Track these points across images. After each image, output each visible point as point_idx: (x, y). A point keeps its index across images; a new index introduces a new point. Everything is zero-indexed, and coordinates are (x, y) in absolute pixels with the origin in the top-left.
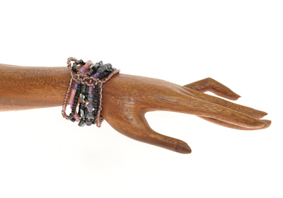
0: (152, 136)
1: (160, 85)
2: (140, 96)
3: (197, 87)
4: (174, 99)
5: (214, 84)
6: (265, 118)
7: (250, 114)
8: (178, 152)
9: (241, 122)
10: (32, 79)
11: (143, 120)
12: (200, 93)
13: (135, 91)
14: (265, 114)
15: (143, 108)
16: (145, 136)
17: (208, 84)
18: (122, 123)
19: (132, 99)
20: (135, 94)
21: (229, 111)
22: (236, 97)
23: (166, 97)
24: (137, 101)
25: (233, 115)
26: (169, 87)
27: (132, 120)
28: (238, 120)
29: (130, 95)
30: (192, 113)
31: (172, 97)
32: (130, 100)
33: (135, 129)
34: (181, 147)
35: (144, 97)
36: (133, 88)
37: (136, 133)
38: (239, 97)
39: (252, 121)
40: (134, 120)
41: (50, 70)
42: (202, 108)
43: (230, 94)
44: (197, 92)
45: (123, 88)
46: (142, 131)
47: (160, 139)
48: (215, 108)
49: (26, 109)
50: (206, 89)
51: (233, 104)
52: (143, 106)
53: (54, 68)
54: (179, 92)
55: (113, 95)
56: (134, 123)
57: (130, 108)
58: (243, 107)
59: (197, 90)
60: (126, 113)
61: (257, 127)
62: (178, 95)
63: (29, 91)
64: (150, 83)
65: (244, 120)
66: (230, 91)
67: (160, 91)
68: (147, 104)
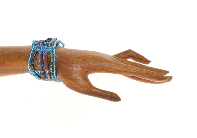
0: (94, 90)
1: (98, 55)
2: (84, 63)
3: (122, 56)
4: (107, 65)
5: (133, 53)
6: (168, 75)
7: (158, 72)
8: (111, 100)
9: (153, 78)
10: (8, 55)
11: (87, 80)
12: (124, 60)
13: (81, 60)
14: (168, 72)
15: (86, 72)
16: (89, 91)
17: (129, 54)
18: (72, 83)
19: (79, 66)
20: (81, 62)
21: (145, 71)
22: (148, 62)
23: (102, 64)
24: (82, 67)
25: (147, 74)
26: (104, 56)
27: (79, 80)
28: (151, 77)
29: (78, 63)
30: (120, 74)
31: (106, 63)
32: (77, 67)
33: (82, 86)
34: (114, 97)
35: (87, 64)
36: (79, 58)
37: (82, 89)
38: (150, 61)
39: (160, 77)
40: (81, 80)
41: (21, 48)
42: (127, 70)
43: (144, 60)
44: (122, 59)
45: (72, 58)
46: (86, 87)
47: (99, 92)
48: (135, 69)
49: (4, 76)
50: (128, 57)
51: (147, 67)
52: (86, 70)
53: (24, 47)
54: (110, 60)
55: (66, 64)
56: (81, 82)
57: (78, 72)
58: (154, 69)
59: (122, 58)
60: (75, 76)
61: (164, 81)
62: (110, 61)
63: (7, 63)
64: (91, 54)
65: (155, 77)
66: (144, 58)
67: (97, 59)
68: (89, 68)
